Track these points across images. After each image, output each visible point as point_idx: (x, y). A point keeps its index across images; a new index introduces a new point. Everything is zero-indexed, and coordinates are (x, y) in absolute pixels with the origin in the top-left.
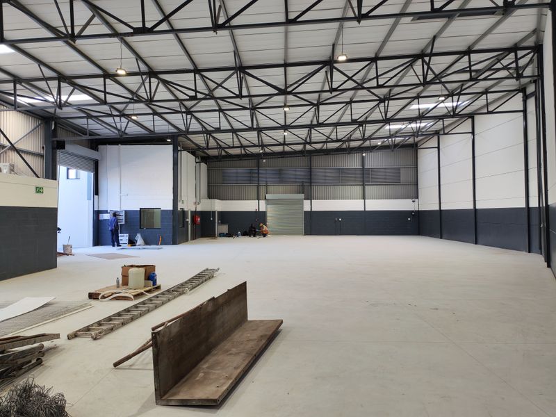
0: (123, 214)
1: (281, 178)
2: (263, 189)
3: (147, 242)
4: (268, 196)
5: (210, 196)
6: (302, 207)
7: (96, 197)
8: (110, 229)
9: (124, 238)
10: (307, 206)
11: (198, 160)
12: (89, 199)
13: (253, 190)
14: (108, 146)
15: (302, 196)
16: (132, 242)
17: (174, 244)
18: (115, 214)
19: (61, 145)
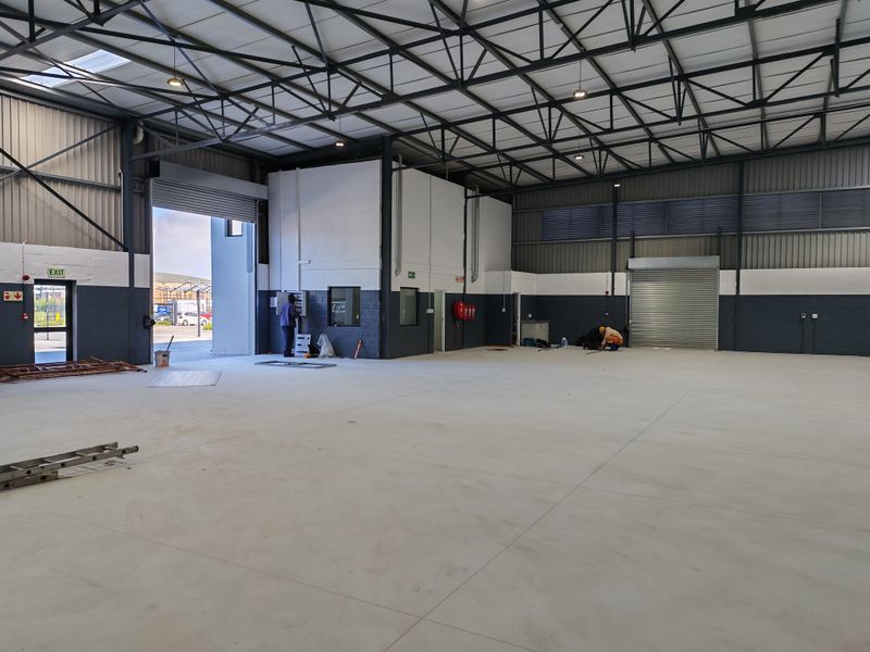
0: (303, 297)
1: (667, 222)
2: (624, 248)
3: (338, 352)
4: (634, 264)
5: (517, 265)
6: (716, 287)
7: (261, 266)
8: (282, 324)
9: (302, 342)
10: (726, 283)
11: (470, 193)
12: (249, 271)
13: (604, 250)
14: (281, 173)
15: (714, 261)
16: (314, 351)
17: (382, 357)
18: (292, 298)
19: (154, 169)
